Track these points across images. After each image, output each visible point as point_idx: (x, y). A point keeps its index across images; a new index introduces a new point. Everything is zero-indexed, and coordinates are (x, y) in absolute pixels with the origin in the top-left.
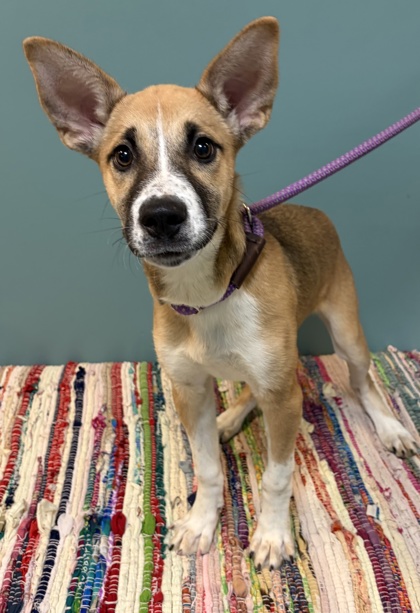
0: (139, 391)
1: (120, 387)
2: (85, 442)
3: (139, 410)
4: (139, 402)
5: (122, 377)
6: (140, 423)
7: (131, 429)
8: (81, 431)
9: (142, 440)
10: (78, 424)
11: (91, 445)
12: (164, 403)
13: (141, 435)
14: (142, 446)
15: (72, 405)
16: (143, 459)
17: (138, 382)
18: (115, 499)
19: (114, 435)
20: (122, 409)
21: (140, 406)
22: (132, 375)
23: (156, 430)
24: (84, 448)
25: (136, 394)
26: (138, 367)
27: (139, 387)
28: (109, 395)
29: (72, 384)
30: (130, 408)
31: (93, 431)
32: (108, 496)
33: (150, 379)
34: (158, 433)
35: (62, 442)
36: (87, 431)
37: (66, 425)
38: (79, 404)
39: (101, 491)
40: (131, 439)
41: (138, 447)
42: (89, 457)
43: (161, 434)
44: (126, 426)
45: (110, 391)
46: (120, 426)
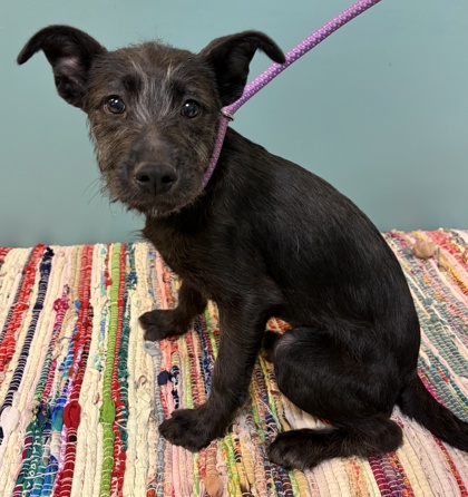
0: (110, 272)
1: (90, 269)
2: (43, 326)
3: (108, 291)
4: (108, 283)
5: (94, 257)
6: (108, 305)
7: (97, 311)
8: (41, 315)
9: (107, 323)
10: (39, 306)
11: (51, 328)
12: (136, 282)
13: (107, 318)
14: (107, 329)
15: (36, 288)
16: (106, 343)
17: (110, 262)
18: (70, 388)
19: (76, 318)
20: (89, 291)
21: (109, 287)
22: (105, 256)
23: (124, 311)
24: (42, 332)
25: (107, 274)
26: (111, 247)
27: (110, 268)
28: (77, 277)
29: (38, 267)
30: (99, 290)
31: (54, 313)
32: (63, 385)
33: (123, 259)
34: (126, 314)
35: (19, 326)
36: (48, 314)
37: (25, 307)
38: (43, 286)
39: (56, 380)
40: (96, 321)
41: (103, 330)
42: (47, 342)
43: (129, 316)
44: (92, 308)
45: (78, 273)
46: (85, 307)
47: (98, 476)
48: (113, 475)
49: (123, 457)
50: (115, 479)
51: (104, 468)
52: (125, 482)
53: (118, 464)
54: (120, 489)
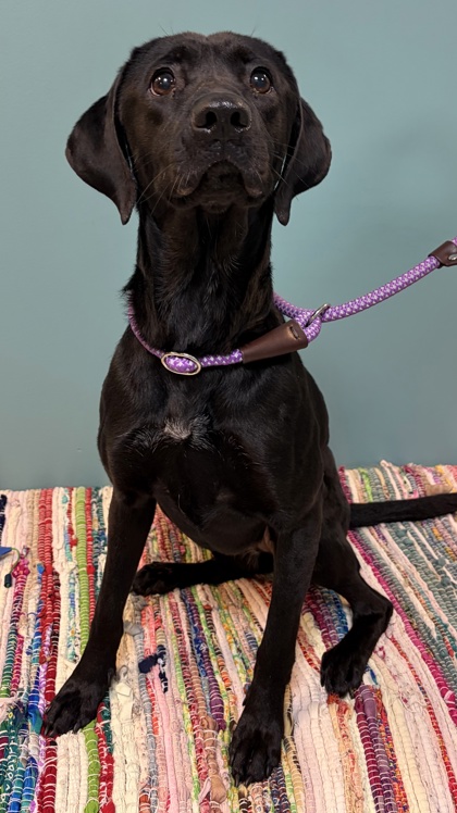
0: (74, 528)
1: (50, 522)
3: (73, 554)
4: (73, 543)
5: (54, 507)
6: (75, 572)
7: (64, 579)
9: (77, 596)
13: (77, 588)
14: (77, 604)
16: (78, 622)
17: (73, 514)
18: (43, 680)
19: (38, 587)
20: (52, 553)
21: (74, 548)
22: (66, 506)
23: (97, 580)
25: (71, 531)
26: (74, 493)
27: (74, 522)
28: (36, 534)
30: (62, 552)
32: (33, 675)
33: (88, 509)
34: (99, 583)
39: (24, 666)
40: (64, 592)
41: (73, 605)
42: (7, 617)
44: (57, 574)
45: (36, 527)
46: (49, 574)
47: (84, 782)
48: (101, 779)
49: (110, 760)
50: (104, 784)
51: (90, 772)
52: (115, 788)
53: (105, 767)
54: (109, 795)
